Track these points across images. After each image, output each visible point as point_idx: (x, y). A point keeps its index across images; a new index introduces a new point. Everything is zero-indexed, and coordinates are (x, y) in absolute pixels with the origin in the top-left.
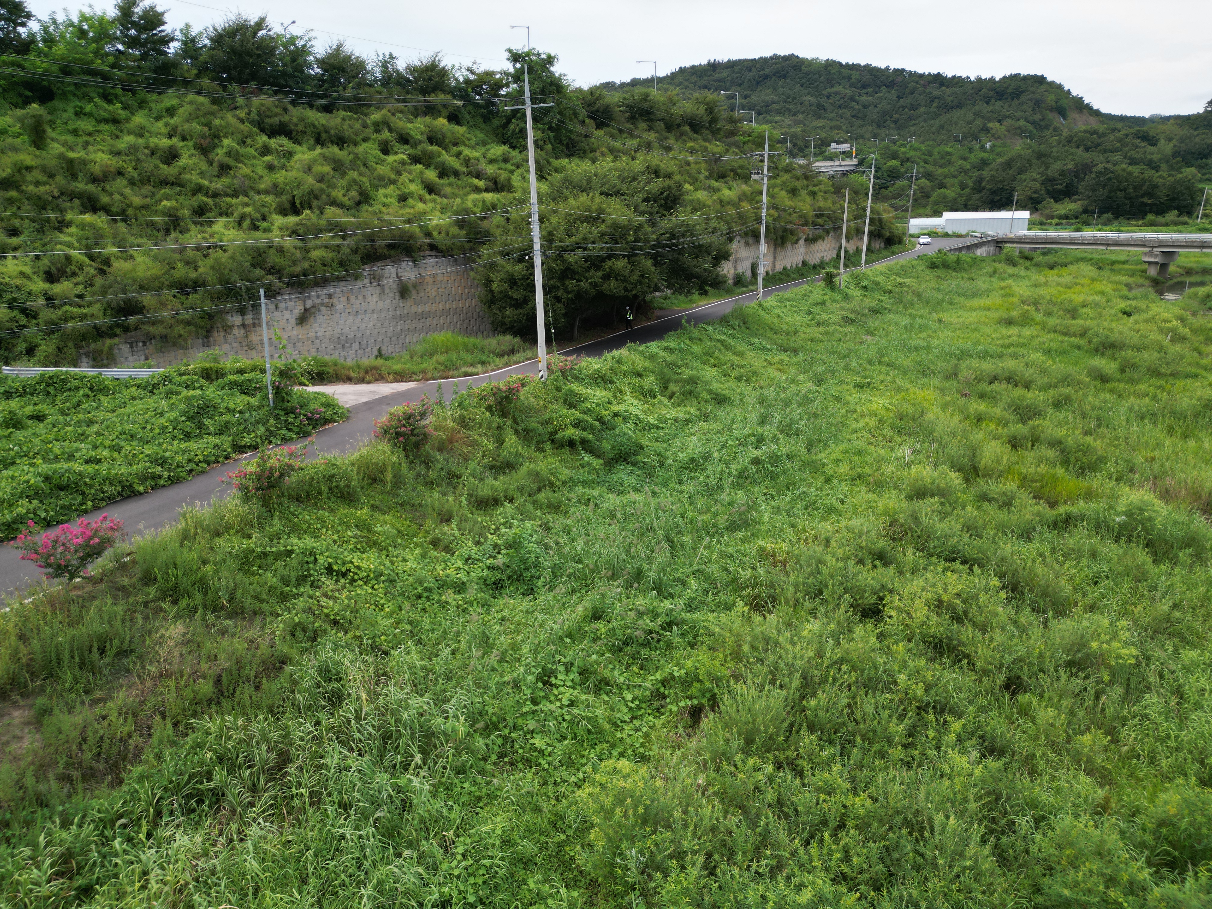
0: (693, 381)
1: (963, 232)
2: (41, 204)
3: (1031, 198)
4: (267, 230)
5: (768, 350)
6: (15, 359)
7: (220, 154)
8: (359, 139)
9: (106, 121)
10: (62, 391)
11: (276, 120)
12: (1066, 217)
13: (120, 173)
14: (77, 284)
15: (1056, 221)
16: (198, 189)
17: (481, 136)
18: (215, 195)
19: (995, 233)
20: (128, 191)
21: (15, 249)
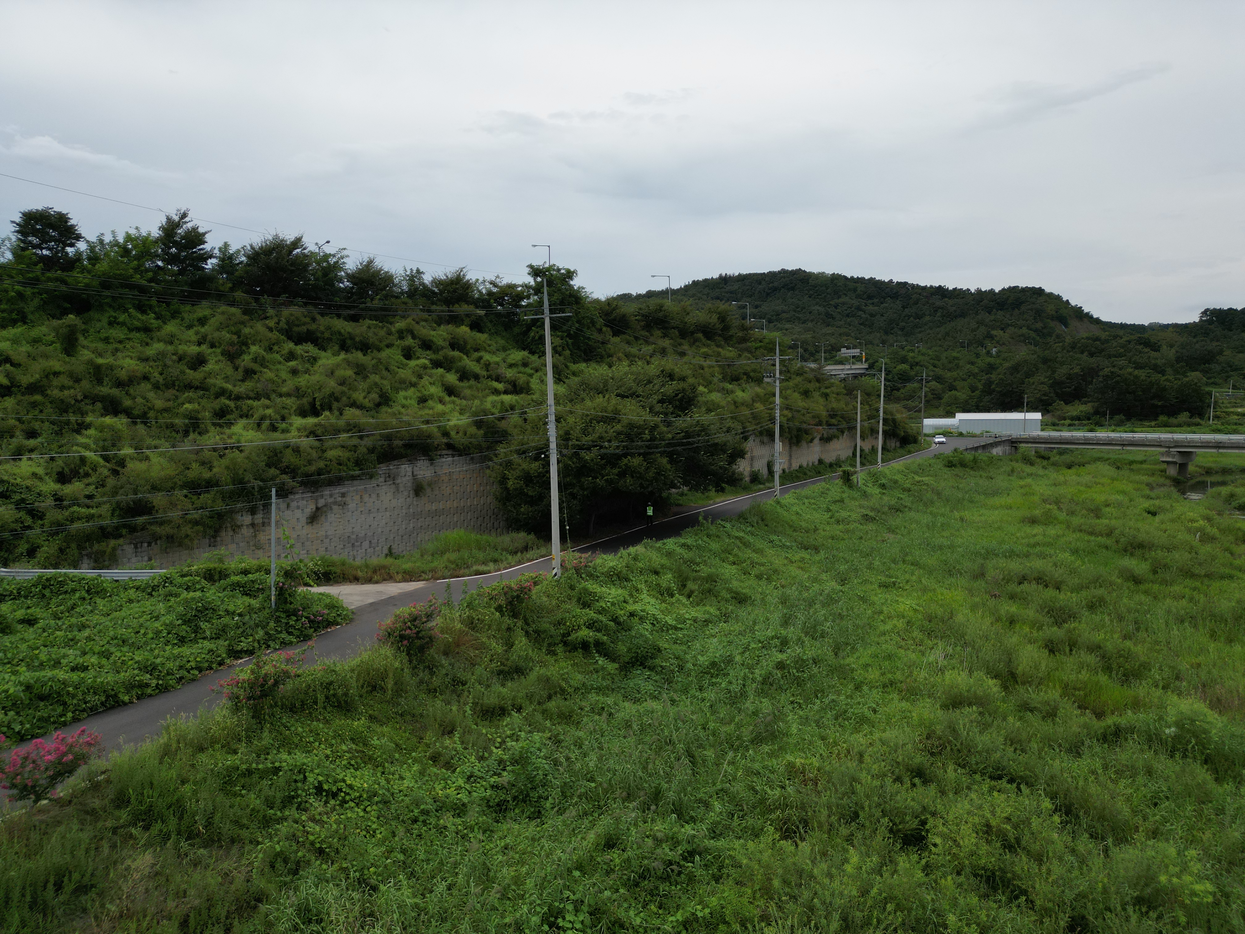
0: (712, 579)
1: (977, 431)
2: (63, 407)
3: (1041, 401)
4: (285, 431)
5: (788, 547)
6: (14, 561)
7: (246, 360)
8: (382, 345)
9: (138, 329)
10: (58, 593)
11: (304, 329)
12: (1078, 418)
13: (146, 378)
14: (88, 485)
15: (1068, 422)
16: (222, 393)
17: (502, 342)
18: (238, 398)
19: (1008, 433)
20: (151, 395)
21: (31, 451)
